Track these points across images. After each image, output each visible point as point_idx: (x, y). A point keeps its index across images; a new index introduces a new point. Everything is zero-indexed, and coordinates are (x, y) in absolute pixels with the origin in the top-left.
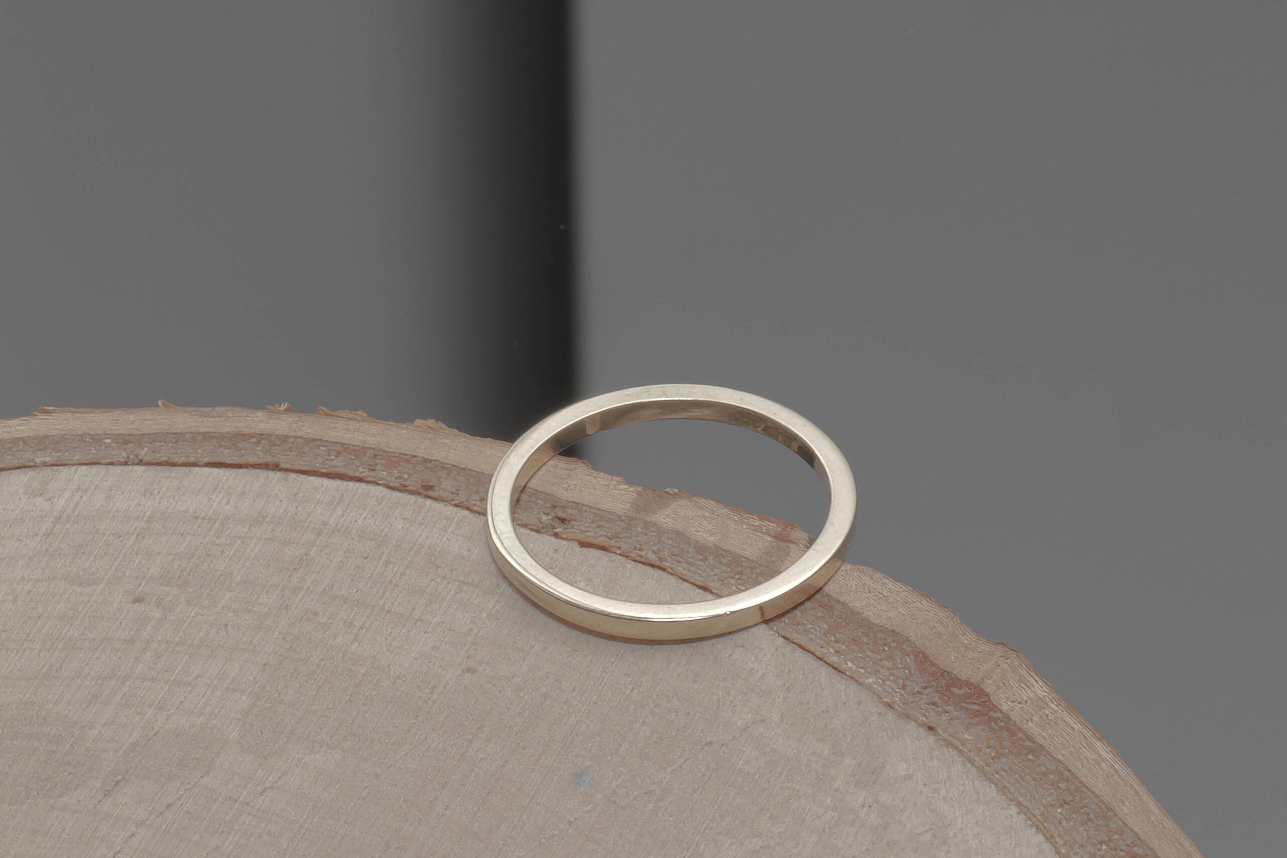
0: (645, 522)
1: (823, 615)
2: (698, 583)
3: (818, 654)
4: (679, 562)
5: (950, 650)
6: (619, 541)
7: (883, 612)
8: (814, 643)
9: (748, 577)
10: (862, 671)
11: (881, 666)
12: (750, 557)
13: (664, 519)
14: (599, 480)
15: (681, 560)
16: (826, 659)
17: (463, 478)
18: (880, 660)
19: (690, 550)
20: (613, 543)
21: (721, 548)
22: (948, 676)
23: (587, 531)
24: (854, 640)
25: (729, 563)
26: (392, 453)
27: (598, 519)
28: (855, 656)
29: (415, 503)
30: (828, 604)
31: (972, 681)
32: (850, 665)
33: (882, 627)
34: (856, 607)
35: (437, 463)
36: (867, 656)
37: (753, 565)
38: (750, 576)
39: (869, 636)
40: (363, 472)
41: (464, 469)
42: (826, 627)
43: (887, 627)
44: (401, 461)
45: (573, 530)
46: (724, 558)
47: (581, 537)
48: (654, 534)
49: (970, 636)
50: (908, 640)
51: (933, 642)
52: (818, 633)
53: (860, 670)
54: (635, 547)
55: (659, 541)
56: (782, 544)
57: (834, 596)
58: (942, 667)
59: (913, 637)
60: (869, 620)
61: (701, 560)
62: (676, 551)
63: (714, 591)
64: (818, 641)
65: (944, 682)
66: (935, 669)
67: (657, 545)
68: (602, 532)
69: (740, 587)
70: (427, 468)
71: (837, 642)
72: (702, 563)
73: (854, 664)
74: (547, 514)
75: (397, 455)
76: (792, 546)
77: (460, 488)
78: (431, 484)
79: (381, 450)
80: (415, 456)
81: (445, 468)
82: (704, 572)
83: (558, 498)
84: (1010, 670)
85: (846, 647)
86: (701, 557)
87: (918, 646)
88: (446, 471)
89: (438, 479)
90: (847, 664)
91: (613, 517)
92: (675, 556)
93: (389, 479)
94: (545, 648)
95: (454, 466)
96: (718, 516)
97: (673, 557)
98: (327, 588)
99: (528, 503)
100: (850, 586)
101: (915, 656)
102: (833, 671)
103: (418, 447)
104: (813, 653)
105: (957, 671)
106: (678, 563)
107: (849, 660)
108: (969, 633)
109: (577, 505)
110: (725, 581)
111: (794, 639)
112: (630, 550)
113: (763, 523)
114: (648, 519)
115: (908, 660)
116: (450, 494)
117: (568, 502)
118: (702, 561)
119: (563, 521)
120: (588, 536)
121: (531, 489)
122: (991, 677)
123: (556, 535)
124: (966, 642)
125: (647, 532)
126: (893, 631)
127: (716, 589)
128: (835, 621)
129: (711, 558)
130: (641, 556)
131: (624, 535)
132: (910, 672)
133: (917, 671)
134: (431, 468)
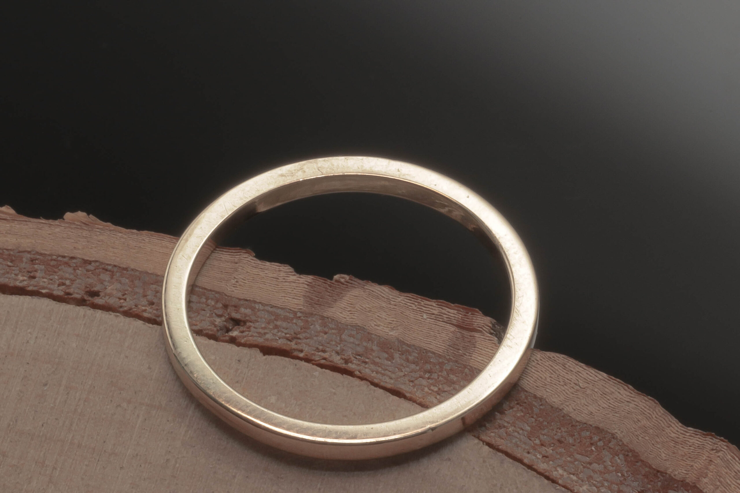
0: (323, 318)
1: (522, 414)
2: (389, 386)
3: (526, 461)
4: (366, 363)
5: (658, 446)
6: (300, 343)
7: (583, 406)
8: (520, 448)
9: (438, 375)
10: (574, 478)
11: (593, 470)
12: (437, 352)
13: (341, 313)
14: (266, 272)
15: (367, 360)
16: (535, 467)
17: (127, 281)
18: (590, 464)
19: (375, 348)
20: (293, 345)
21: (404, 343)
22: (663, 476)
23: (265, 334)
24: (560, 441)
25: (416, 360)
26: (49, 255)
27: (273, 318)
28: (564, 461)
29: (84, 316)
30: (526, 401)
31: (687, 481)
32: (561, 471)
33: (585, 423)
34: (554, 402)
35: (97, 264)
36: (576, 460)
37: (440, 360)
38: (440, 374)
39: (574, 435)
40: (24, 280)
41: (126, 269)
42: (528, 428)
43: (591, 423)
44: (60, 265)
45: (250, 333)
46: (411, 355)
47: (260, 340)
48: (333, 331)
49: (676, 428)
50: (614, 438)
51: (640, 438)
52: (522, 437)
53: (572, 476)
54: (317, 348)
55: (341, 340)
56: (466, 333)
57: (531, 391)
58: (654, 467)
59: (619, 435)
60: (570, 417)
61: (387, 359)
62: (360, 349)
63: (408, 395)
64: (523, 446)
65: (659, 484)
66: (647, 469)
67: (340, 344)
68: (280, 333)
69: (432, 388)
70: (88, 271)
71: (542, 445)
72: (389, 362)
73: (565, 470)
74: (220, 316)
75: (54, 257)
76: (477, 335)
77: (126, 292)
78: (96, 289)
79: (37, 253)
80: (72, 258)
81: (107, 270)
82: (393, 373)
83: (229, 296)
84: (725, 466)
85: (553, 450)
86: (386, 356)
87: (625, 443)
88: (108, 273)
89: (102, 283)
90: (557, 471)
91: (288, 314)
92: (359, 355)
93: (52, 287)
94: (247, 477)
95: (115, 266)
96: (395, 305)
97: (358, 357)
98: (12, 424)
99: (198, 305)
100: (544, 378)
101: (624, 455)
102: (546, 481)
103: (75, 248)
104: (520, 461)
105: (671, 470)
106: (363, 364)
107: (558, 466)
108: (674, 424)
109: (249, 303)
110: (416, 382)
111: (498, 446)
112: (313, 352)
113: (443, 311)
114: (325, 314)
115: (619, 461)
116: (118, 300)
117: (240, 300)
118: (390, 361)
119: (237, 322)
120: (267, 340)
121: (200, 287)
122: (707, 475)
123: (233, 341)
124: (673, 435)
125: (326, 330)
126: (597, 428)
127: (410, 393)
128: (536, 420)
129: (397, 355)
130: (325, 359)
131: (304, 335)
132: (623, 475)
133: (630, 473)
134: (91, 271)
